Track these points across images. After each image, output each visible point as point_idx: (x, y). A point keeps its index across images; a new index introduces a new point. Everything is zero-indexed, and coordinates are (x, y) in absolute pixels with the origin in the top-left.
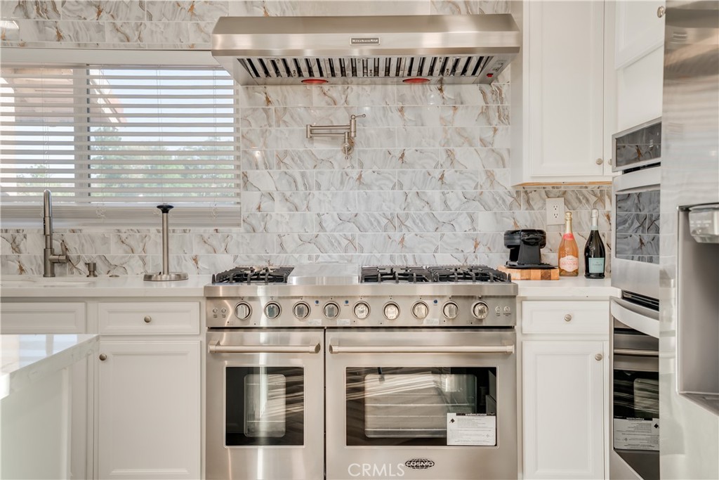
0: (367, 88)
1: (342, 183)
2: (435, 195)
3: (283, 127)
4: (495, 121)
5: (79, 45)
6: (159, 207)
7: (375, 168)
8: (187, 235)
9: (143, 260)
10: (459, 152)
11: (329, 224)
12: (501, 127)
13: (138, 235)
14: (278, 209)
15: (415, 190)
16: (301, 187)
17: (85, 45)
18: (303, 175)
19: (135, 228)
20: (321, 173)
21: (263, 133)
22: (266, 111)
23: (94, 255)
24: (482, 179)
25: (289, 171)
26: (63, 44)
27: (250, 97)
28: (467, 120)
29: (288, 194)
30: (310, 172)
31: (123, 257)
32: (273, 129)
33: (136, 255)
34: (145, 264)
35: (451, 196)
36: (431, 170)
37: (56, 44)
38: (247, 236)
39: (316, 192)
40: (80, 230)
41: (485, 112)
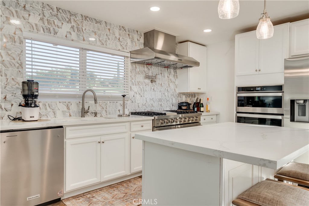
0: (155, 67)
1: (150, 90)
2: (166, 94)
3: (139, 75)
4: (176, 78)
5: (90, 44)
6: (122, 95)
7: (157, 87)
8: (117, 103)
9: (106, 111)
10: (170, 84)
11: (148, 101)
12: (176, 79)
13: (105, 103)
14: (138, 96)
15: (163, 92)
16: (143, 91)
17: (91, 44)
18: (143, 88)
19: (104, 101)
20: (147, 87)
21: (135, 76)
22: (135, 70)
23: (92, 110)
24: (174, 91)
25: (140, 87)
26: (84, 42)
27: (132, 66)
28: (171, 77)
29: (140, 92)
30: (144, 87)
31: (101, 110)
32: (137, 75)
33: (104, 109)
34: (106, 112)
35: (169, 94)
36: (166, 88)
37: (83, 42)
38: (131, 104)
39: (145, 92)
40: (88, 102)
41: (174, 76)
